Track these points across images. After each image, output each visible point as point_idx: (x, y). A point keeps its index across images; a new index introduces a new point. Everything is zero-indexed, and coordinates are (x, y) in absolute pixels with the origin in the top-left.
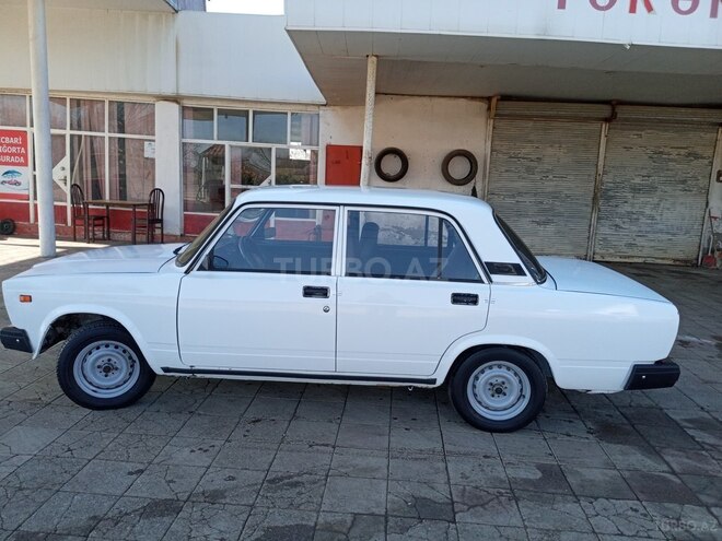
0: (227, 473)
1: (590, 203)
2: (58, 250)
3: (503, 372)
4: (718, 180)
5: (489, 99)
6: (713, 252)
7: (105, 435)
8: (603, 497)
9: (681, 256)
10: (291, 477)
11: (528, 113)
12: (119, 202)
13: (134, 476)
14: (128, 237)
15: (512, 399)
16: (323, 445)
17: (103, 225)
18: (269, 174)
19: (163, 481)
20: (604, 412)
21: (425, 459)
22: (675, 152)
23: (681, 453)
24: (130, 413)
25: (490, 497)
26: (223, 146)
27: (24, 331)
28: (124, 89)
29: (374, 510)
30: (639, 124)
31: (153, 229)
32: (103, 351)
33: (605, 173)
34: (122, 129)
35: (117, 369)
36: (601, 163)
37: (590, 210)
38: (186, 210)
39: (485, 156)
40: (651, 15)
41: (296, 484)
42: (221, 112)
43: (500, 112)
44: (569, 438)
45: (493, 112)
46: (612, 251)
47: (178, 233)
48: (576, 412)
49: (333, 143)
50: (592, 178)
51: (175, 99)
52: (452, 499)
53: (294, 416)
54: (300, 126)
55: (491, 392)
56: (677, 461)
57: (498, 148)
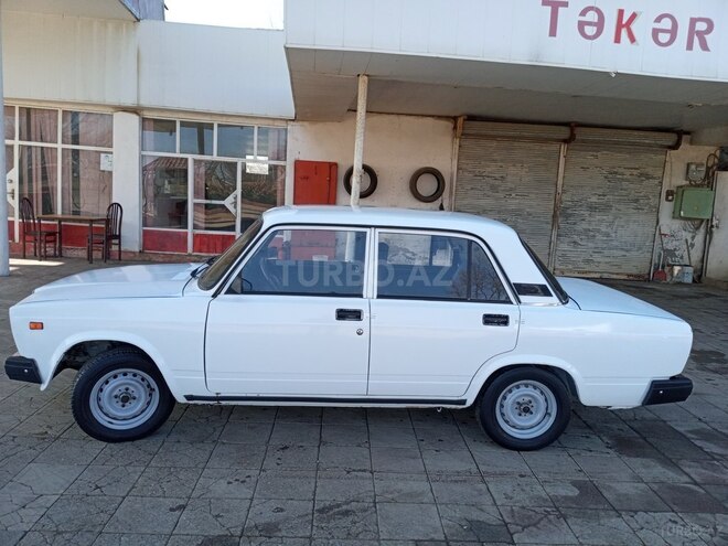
0: (273, 503)
1: (550, 220)
2: (11, 269)
3: (530, 391)
4: (667, 199)
5: (455, 119)
6: (663, 267)
7: (130, 469)
8: (641, 510)
9: (635, 272)
10: (339, 506)
11: (492, 133)
12: (72, 217)
13: (177, 513)
14: (83, 253)
15: (539, 417)
16: (360, 470)
17: (55, 241)
18: (235, 189)
19: (210, 517)
20: (614, 426)
21: (465, 481)
22: (628, 172)
23: (696, 464)
24: (148, 444)
25: (539, 517)
26: (186, 160)
27: (33, 361)
28: (80, 98)
29: (433, 535)
30: (597, 146)
31: (109, 245)
32: (121, 379)
33: (564, 191)
34: (75, 140)
35: (134, 398)
36: (560, 182)
37: (550, 227)
38: (145, 224)
39: (452, 174)
40: (634, 46)
41: (346, 513)
42: (183, 124)
43: (466, 132)
44: (589, 454)
45: (459, 131)
46: (570, 267)
47: (137, 249)
48: (589, 427)
49: (301, 159)
50: (552, 197)
51: (135, 110)
52: (504, 521)
53: (321, 442)
54: (267, 141)
55: (518, 411)
56: (696, 472)
57: (465, 166)
